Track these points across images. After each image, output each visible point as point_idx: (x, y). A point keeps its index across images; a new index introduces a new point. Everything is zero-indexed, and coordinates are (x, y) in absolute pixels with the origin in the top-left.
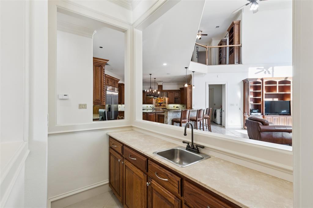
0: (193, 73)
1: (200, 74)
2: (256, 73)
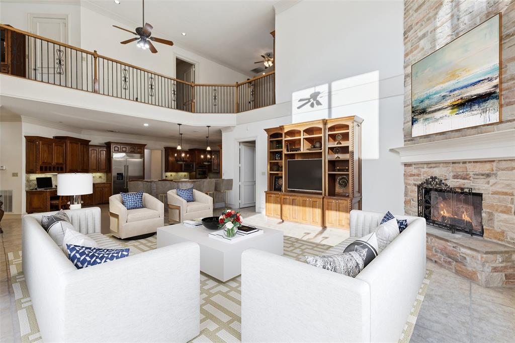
0: (207, 128)
1: (228, 128)
2: (299, 108)
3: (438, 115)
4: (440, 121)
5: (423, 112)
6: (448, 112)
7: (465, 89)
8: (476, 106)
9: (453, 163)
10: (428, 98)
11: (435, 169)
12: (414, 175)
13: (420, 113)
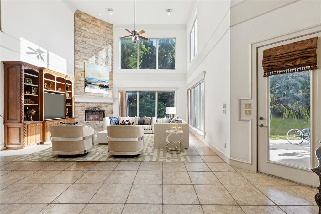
3: (95, 87)
4: (96, 89)
5: (90, 83)
6: (98, 87)
7: (104, 82)
8: (105, 88)
9: (97, 103)
10: (92, 79)
11: (91, 105)
12: (81, 107)
13: (89, 83)
